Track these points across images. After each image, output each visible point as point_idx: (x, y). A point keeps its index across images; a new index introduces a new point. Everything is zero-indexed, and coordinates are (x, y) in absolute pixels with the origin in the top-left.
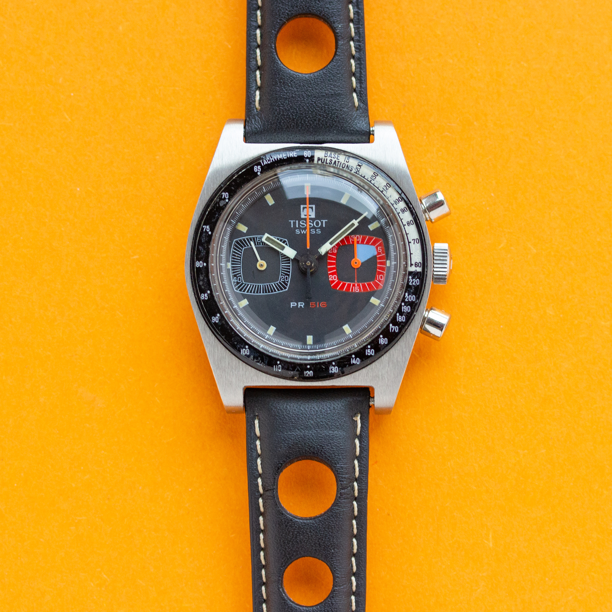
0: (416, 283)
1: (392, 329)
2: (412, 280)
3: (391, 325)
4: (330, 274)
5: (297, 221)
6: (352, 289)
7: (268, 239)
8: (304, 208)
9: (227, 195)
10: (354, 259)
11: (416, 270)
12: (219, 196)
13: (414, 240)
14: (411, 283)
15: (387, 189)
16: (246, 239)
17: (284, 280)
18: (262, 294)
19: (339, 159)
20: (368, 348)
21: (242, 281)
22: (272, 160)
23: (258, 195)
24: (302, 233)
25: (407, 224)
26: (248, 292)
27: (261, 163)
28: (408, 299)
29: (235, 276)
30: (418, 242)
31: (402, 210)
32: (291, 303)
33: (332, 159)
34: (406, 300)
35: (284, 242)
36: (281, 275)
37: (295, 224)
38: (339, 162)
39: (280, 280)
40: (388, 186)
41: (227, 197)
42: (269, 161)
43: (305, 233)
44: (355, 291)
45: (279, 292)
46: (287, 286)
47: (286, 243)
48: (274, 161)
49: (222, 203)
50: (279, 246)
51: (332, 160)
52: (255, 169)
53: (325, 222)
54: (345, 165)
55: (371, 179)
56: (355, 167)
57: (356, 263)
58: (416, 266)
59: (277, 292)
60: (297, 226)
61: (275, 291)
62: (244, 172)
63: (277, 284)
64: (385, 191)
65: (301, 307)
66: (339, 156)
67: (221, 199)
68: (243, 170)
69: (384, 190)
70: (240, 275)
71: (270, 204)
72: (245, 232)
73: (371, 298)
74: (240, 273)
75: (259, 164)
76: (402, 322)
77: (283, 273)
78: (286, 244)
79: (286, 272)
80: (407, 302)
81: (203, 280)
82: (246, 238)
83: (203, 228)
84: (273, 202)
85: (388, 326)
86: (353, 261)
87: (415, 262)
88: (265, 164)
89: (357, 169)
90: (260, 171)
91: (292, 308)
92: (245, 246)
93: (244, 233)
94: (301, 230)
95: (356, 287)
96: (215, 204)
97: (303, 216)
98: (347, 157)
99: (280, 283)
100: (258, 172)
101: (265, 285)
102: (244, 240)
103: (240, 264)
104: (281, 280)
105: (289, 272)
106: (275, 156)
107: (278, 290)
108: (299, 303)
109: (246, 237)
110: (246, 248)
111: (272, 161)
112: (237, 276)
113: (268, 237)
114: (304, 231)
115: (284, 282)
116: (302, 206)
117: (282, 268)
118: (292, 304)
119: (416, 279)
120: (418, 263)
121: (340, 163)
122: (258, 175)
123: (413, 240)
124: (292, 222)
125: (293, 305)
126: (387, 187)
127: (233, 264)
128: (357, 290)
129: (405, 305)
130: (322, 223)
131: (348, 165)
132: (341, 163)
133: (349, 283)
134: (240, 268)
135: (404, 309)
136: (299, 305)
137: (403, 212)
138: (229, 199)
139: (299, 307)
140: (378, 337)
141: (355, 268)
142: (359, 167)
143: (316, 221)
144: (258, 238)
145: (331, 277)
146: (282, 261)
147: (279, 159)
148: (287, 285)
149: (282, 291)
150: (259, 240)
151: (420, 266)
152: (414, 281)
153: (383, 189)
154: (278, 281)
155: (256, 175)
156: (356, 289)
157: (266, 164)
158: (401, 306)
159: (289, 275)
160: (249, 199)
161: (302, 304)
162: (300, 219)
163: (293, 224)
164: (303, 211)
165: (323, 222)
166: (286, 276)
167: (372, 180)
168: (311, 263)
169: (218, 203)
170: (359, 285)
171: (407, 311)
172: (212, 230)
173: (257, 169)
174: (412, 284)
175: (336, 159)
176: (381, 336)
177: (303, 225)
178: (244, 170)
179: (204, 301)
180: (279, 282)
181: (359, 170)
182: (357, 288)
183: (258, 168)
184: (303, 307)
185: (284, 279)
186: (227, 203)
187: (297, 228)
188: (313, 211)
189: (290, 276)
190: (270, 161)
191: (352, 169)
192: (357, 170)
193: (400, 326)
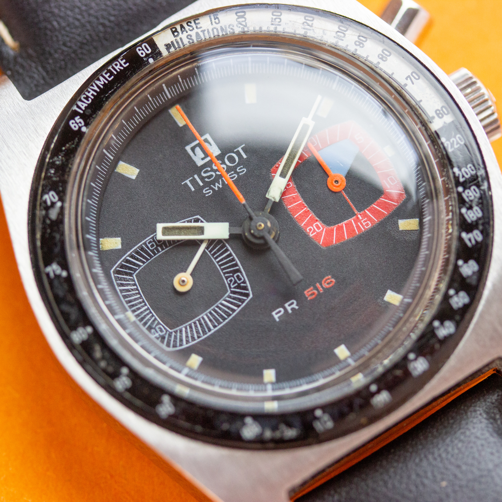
0: (458, 143)
1: (470, 240)
2: (448, 142)
3: (464, 235)
4: (307, 225)
5: (196, 176)
6: (358, 227)
7: (166, 231)
8: (193, 149)
9: (53, 195)
10: (329, 179)
11: (445, 123)
12: (41, 205)
13: (409, 76)
14: (451, 147)
15: (311, 26)
16: (128, 258)
17: (236, 284)
18: (213, 330)
19: (201, 27)
20: (451, 297)
21: (167, 331)
22: (92, 95)
23: (103, 169)
24: (216, 189)
25: (380, 61)
26: (187, 342)
27: (75, 111)
28: (463, 176)
29: (150, 328)
30: (417, 77)
31: (357, 43)
32: (274, 313)
33: (189, 33)
34: (461, 180)
35: (197, 221)
36: (227, 279)
37: (194, 182)
38: (203, 31)
39: (230, 288)
40: (308, 20)
41: (54, 198)
42: (88, 101)
43: (221, 186)
44: (363, 227)
45: (240, 308)
46: (247, 290)
47: (200, 221)
48: (95, 94)
49: (54, 214)
50: (193, 231)
51: (191, 36)
52: (72, 126)
53: (242, 149)
54: (217, 29)
55: (274, 26)
56: (235, 23)
57: (337, 181)
58: (440, 115)
59: (238, 310)
60: (201, 184)
61: (233, 311)
62: (56, 141)
63: (230, 297)
64: (310, 30)
65: (293, 309)
66: (197, 22)
67: (47, 208)
68: (53, 138)
69: (307, 29)
70: (156, 322)
71: (134, 177)
72: (120, 247)
73: (398, 224)
74: (155, 319)
75: (75, 114)
76: (479, 219)
77: (228, 273)
78: (202, 222)
79: (232, 269)
80: (465, 182)
81: (103, 358)
82: (128, 256)
83: (48, 275)
84: (137, 171)
85: (460, 239)
86: (330, 181)
87: (435, 110)
88: (84, 109)
89: (241, 24)
90: (83, 124)
91: (280, 321)
92: (135, 270)
93: (119, 250)
94: (212, 186)
95: (362, 221)
96: (44, 222)
97: (200, 163)
98: (212, 16)
99: (233, 292)
100: (80, 128)
101: (210, 313)
102: (127, 261)
103: (145, 305)
104: (232, 286)
105: (236, 265)
106: (92, 86)
107: (238, 306)
108: (286, 305)
109: (126, 255)
110: (137, 272)
111: (92, 97)
112: (154, 326)
113: (165, 229)
114: (217, 184)
115: (239, 287)
116: (188, 148)
117: (220, 266)
118: (276, 314)
119: (455, 137)
120: (440, 109)
121: (206, 32)
122: (84, 133)
123: (406, 79)
124: (188, 182)
125: (279, 315)
126: (308, 22)
127: (134, 311)
128: (367, 225)
129: (465, 188)
130: (238, 153)
131: (221, 27)
132: (208, 32)
133: (346, 222)
134: (148, 311)
135: (468, 197)
136: (289, 309)
137: (361, 45)
138: (61, 199)
139: (290, 311)
140: (456, 267)
141: (340, 192)
142: (243, 19)
143: (226, 157)
144: (149, 243)
145: (310, 230)
146: (213, 255)
147: (102, 87)
148: (245, 288)
149: (244, 304)
150: (152, 246)
151: (446, 112)
152: (453, 141)
153: (304, 29)
154: (227, 291)
155: (79, 134)
156: (364, 224)
157: (86, 107)
158: (459, 194)
159: (238, 271)
160: (94, 185)
161: (292, 303)
162: (198, 170)
163: (192, 185)
164: (195, 155)
165: (238, 151)
166: (235, 275)
167: (278, 27)
168: (266, 224)
169: (47, 216)
170: (365, 215)
171: (475, 196)
172: (65, 266)
173: (76, 125)
174: (453, 149)
175: (196, 30)
176: (460, 262)
177: (209, 177)
178: (56, 138)
179: (128, 390)
180: (229, 292)
181: (244, 23)
182: (365, 221)
183: (78, 121)
184: (297, 307)
185: (235, 282)
186: (62, 208)
187: (203, 187)
188: (211, 145)
189: (242, 270)
190: (90, 99)
191: (232, 29)
192: (241, 26)
193: (481, 227)
